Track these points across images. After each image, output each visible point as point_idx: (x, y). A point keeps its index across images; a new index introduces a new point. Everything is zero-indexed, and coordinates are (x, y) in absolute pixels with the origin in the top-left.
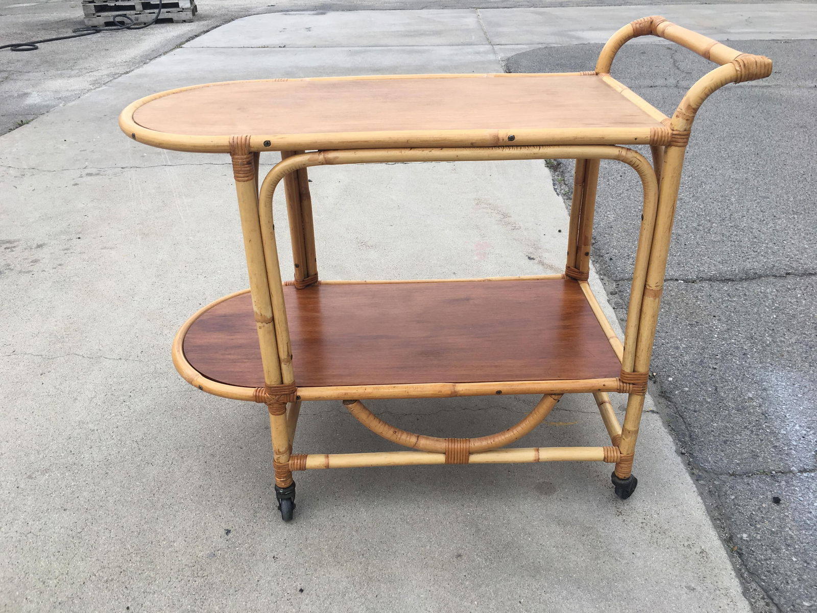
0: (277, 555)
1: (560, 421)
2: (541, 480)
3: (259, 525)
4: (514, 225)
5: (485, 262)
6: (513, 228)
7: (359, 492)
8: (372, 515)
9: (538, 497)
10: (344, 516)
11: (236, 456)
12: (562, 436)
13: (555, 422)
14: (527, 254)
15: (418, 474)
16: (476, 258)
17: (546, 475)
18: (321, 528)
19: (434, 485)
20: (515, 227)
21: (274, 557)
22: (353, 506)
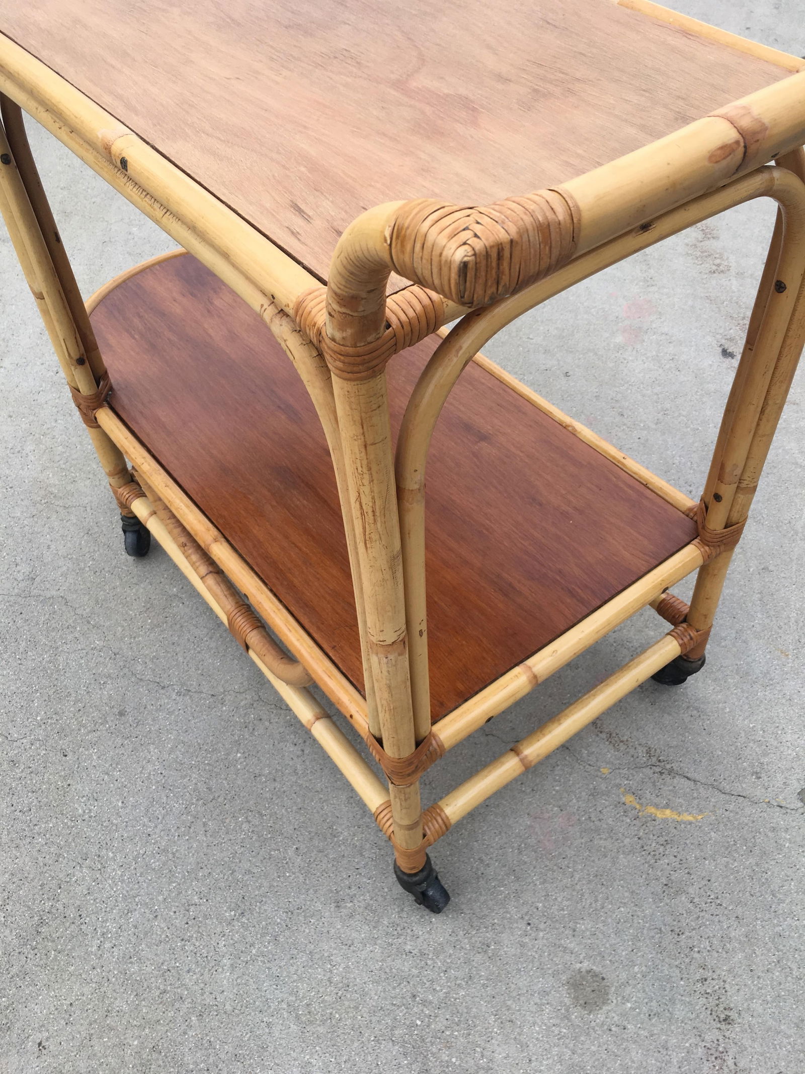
0: (47, 1039)
1: (667, 806)
2: (586, 965)
3: (38, 955)
4: (718, 261)
5: (634, 352)
6: (714, 268)
7: (233, 913)
8: (239, 981)
9: (567, 1010)
10: (188, 971)
11: (51, 774)
12: (661, 849)
13: (657, 806)
14: (723, 341)
15: (353, 891)
16: (619, 339)
17: (600, 953)
18: (140, 991)
19: (374, 927)
20: (718, 265)
21: (40, 1044)
22: (213, 948)
